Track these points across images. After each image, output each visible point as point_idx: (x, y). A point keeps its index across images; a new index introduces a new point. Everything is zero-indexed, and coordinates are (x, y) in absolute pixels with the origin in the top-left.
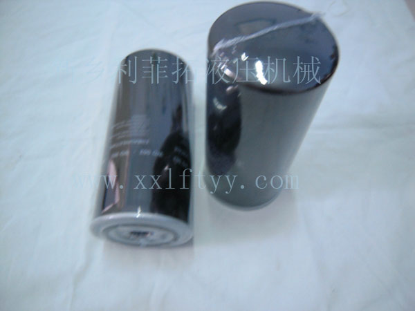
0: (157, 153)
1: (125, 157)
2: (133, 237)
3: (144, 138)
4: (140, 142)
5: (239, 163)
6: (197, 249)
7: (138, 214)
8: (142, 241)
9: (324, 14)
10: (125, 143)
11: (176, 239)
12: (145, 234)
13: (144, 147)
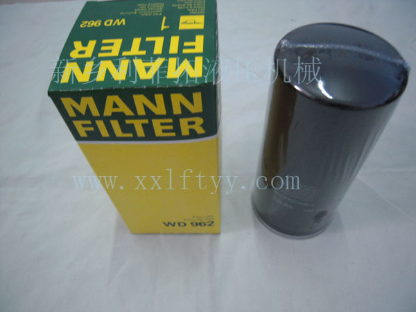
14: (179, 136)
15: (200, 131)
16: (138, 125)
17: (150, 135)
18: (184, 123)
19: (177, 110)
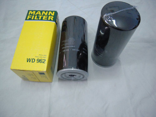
0: (78, 50)
1: (67, 51)
2: (70, 77)
3: (73, 45)
4: (72, 46)
5: (106, 51)
6: (88, 82)
7: (73, 69)
8: (72, 78)
9: (137, 7)
10: (67, 47)
11: (83, 78)
12: (74, 75)
13: (73, 48)
14: (47, 20)
15: (52, 20)
16: (40, 17)
17: (42, 19)
18: (49, 17)
19: (49, 14)
